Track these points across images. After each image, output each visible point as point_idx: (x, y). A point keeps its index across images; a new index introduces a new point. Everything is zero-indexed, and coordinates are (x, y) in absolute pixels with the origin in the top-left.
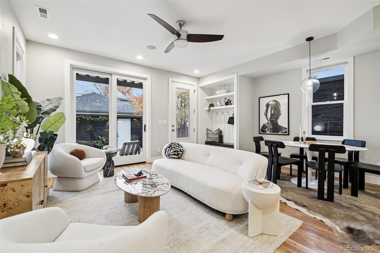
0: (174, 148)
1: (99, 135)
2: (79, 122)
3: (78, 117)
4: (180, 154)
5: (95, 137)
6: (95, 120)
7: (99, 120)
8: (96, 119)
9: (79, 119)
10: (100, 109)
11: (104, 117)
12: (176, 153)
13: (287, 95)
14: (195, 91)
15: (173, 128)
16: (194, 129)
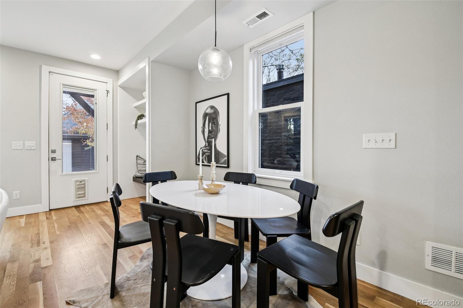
13: (226, 96)
14: (108, 91)
15: (53, 155)
16: (107, 156)
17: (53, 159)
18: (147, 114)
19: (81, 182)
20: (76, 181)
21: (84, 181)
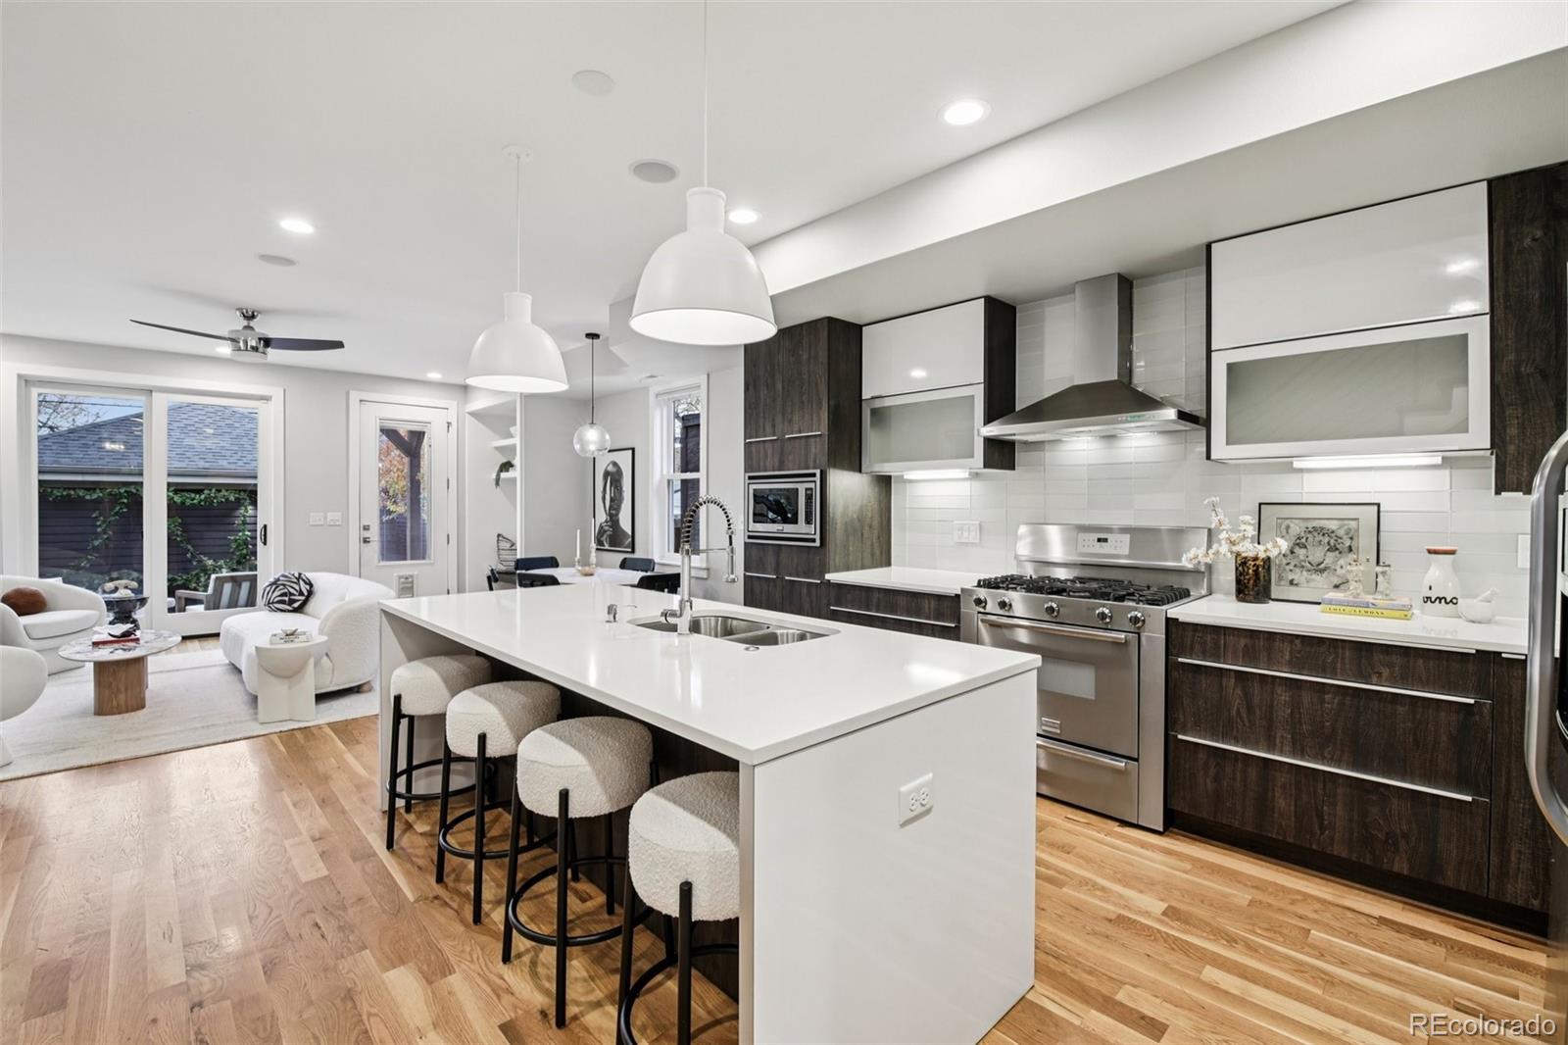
0: (282, 587)
1: (205, 554)
2: (125, 510)
3: (122, 491)
4: (296, 601)
5: (190, 561)
6: (188, 502)
7: (202, 503)
8: (193, 499)
9: (126, 498)
10: (207, 465)
11: (224, 493)
12: (287, 599)
13: (630, 452)
14: (449, 424)
15: (366, 534)
16: (448, 536)
17: (366, 541)
18: (517, 462)
19: (407, 578)
20: (400, 577)
21: (412, 576)
